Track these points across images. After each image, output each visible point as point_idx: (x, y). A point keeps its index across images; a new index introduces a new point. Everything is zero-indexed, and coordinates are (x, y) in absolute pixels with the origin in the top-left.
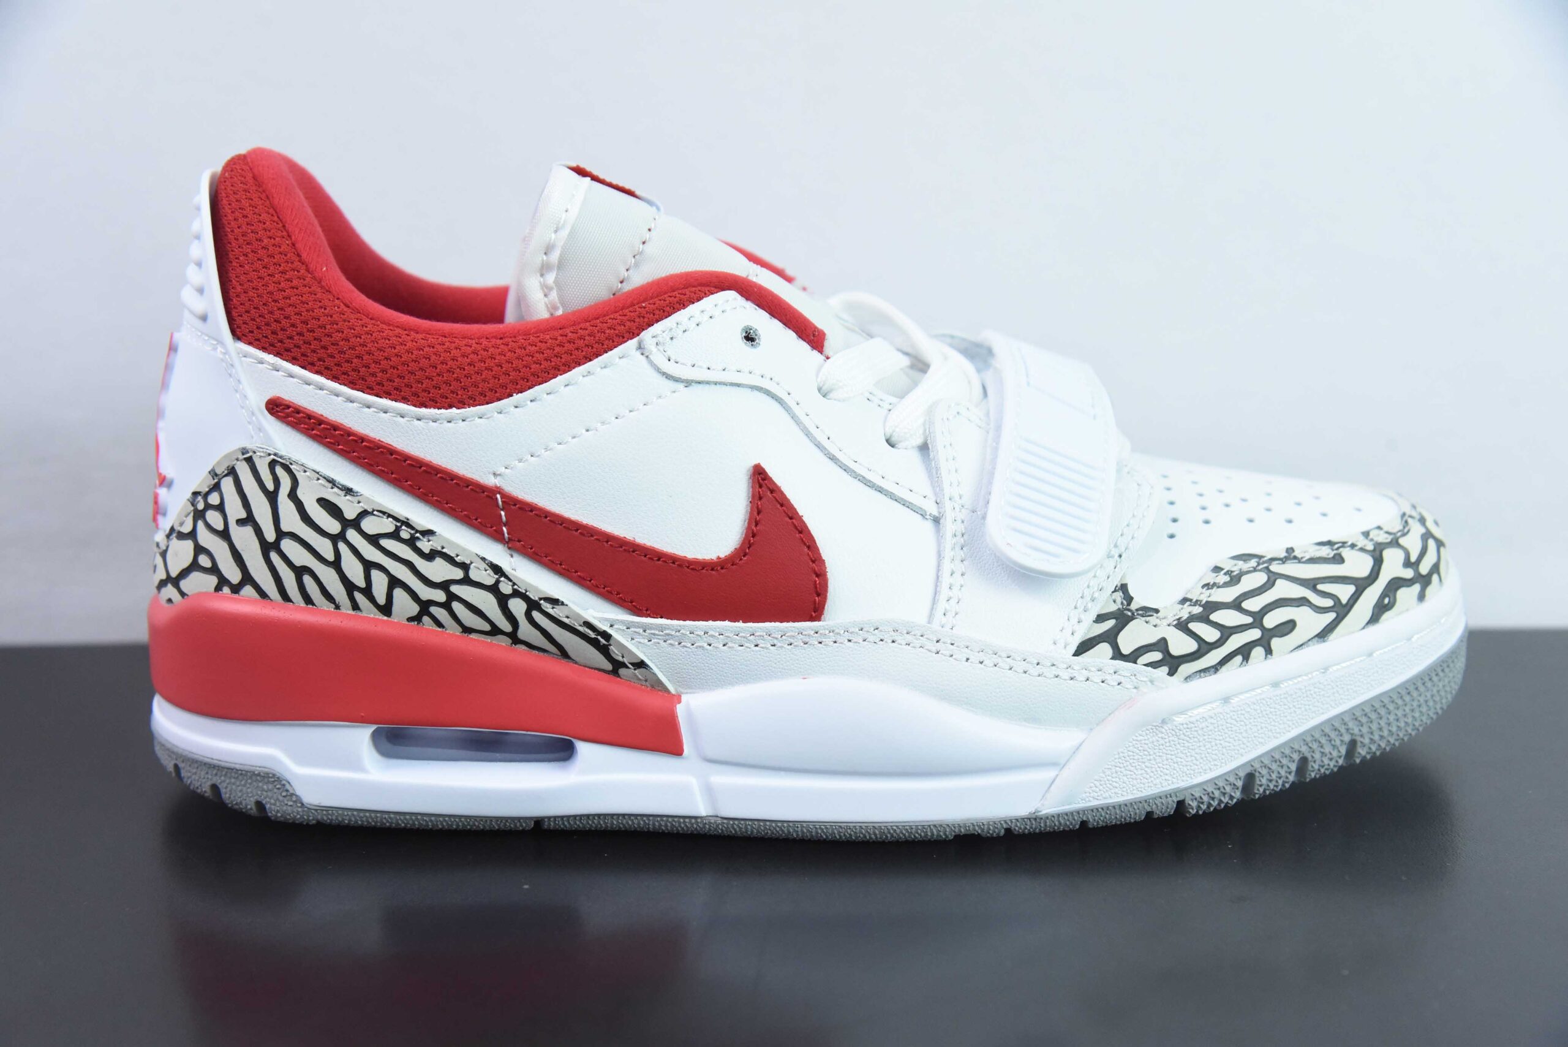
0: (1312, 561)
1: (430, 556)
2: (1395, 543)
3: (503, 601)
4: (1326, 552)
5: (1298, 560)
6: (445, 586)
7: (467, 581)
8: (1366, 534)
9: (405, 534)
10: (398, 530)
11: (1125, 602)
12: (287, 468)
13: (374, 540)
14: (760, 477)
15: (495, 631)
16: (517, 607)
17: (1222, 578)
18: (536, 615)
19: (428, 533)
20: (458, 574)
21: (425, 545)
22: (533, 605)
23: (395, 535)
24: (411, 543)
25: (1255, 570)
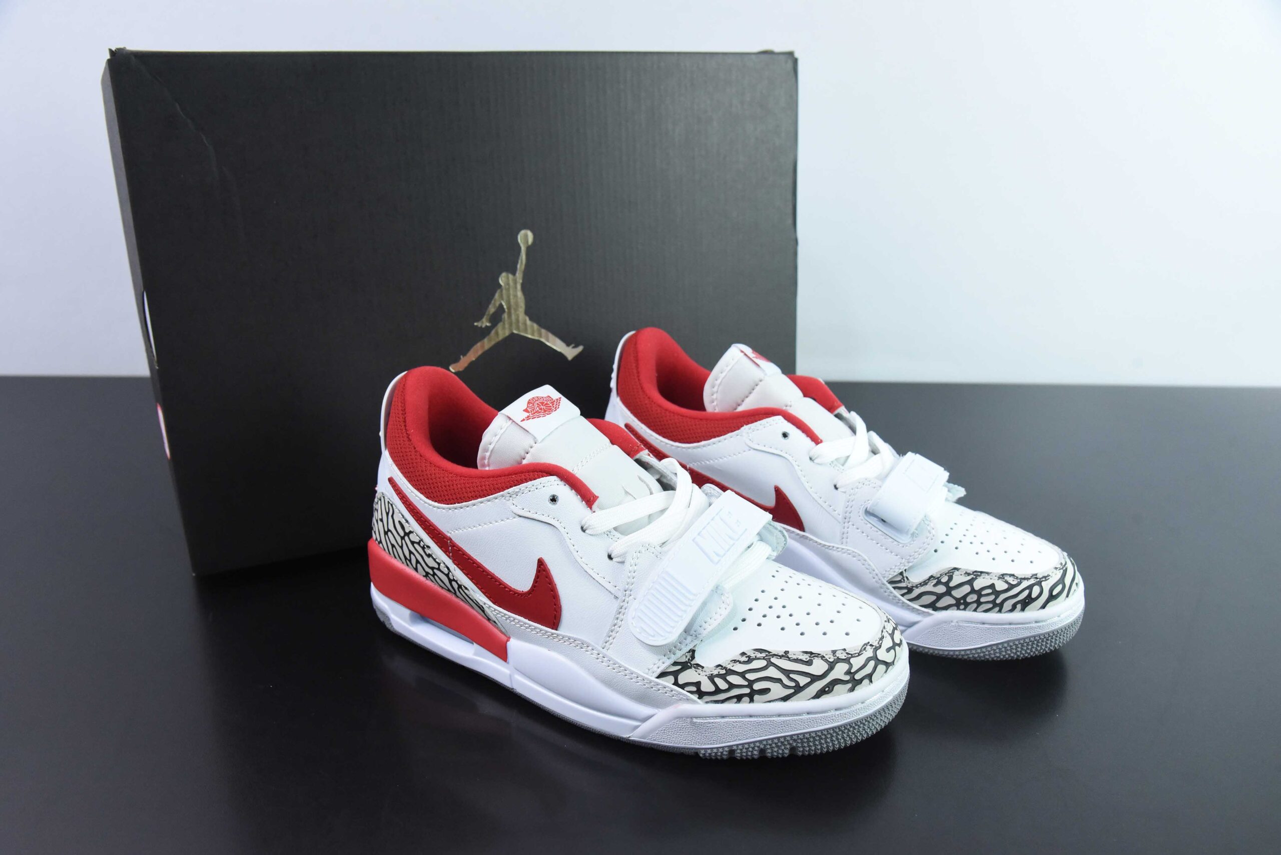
0: (797, 661)
1: (429, 556)
2: (847, 661)
3: (450, 581)
4: (805, 657)
5: (789, 659)
6: (432, 568)
7: (439, 569)
8: (834, 652)
9: (422, 544)
10: (420, 542)
11: (690, 659)
12: (392, 505)
13: (413, 543)
14: (541, 563)
15: (449, 590)
16: (455, 586)
17: (744, 659)
18: (460, 590)
19: (428, 547)
20: (436, 566)
21: (428, 551)
22: (460, 586)
23: (419, 543)
24: (423, 548)
25: (764, 658)
